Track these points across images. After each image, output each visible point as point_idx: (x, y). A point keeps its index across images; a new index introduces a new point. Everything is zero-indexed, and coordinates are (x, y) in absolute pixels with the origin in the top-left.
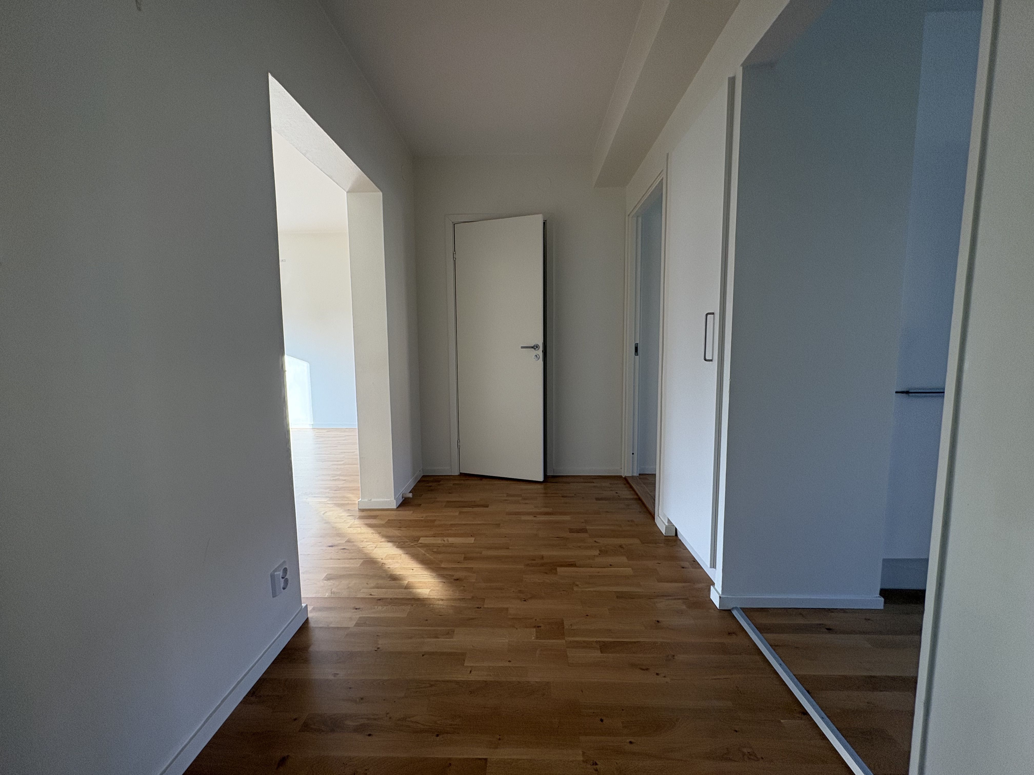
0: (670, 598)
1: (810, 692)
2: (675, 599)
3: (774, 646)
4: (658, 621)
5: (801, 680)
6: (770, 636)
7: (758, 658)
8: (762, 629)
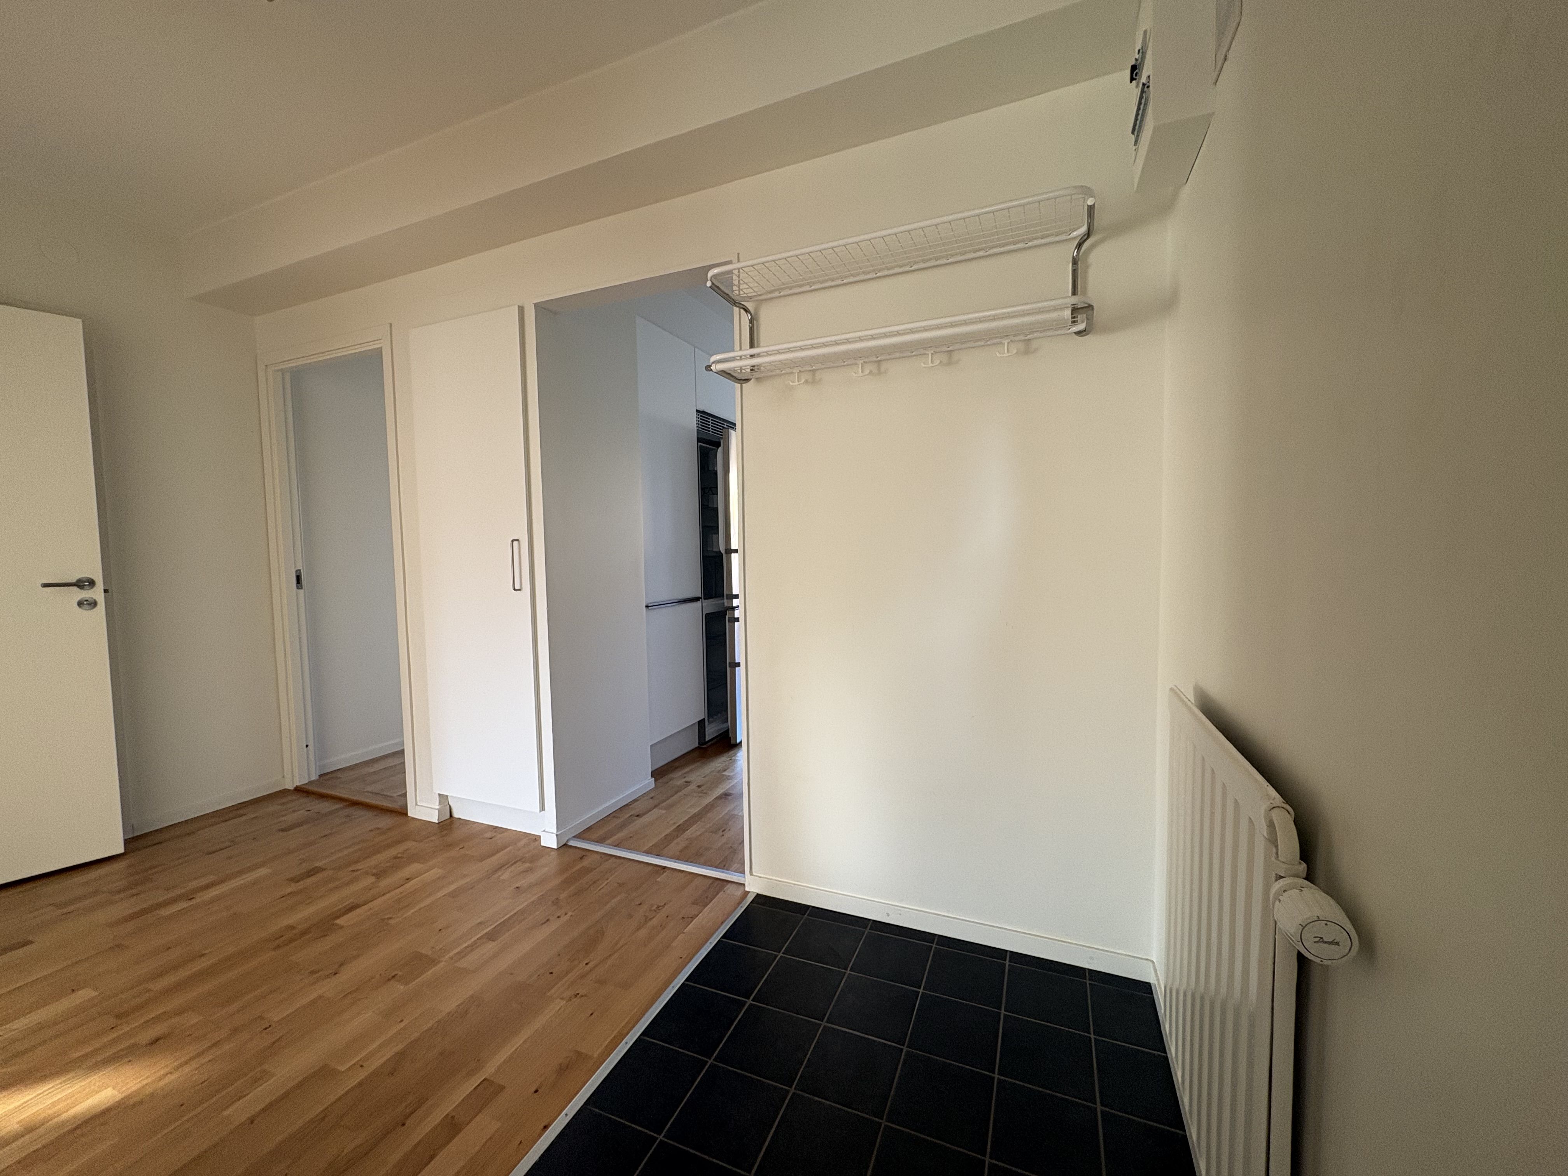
0: (508, 866)
1: (659, 855)
2: (512, 865)
3: (617, 845)
4: (517, 888)
5: (648, 852)
6: (609, 841)
7: (613, 860)
8: (600, 841)
